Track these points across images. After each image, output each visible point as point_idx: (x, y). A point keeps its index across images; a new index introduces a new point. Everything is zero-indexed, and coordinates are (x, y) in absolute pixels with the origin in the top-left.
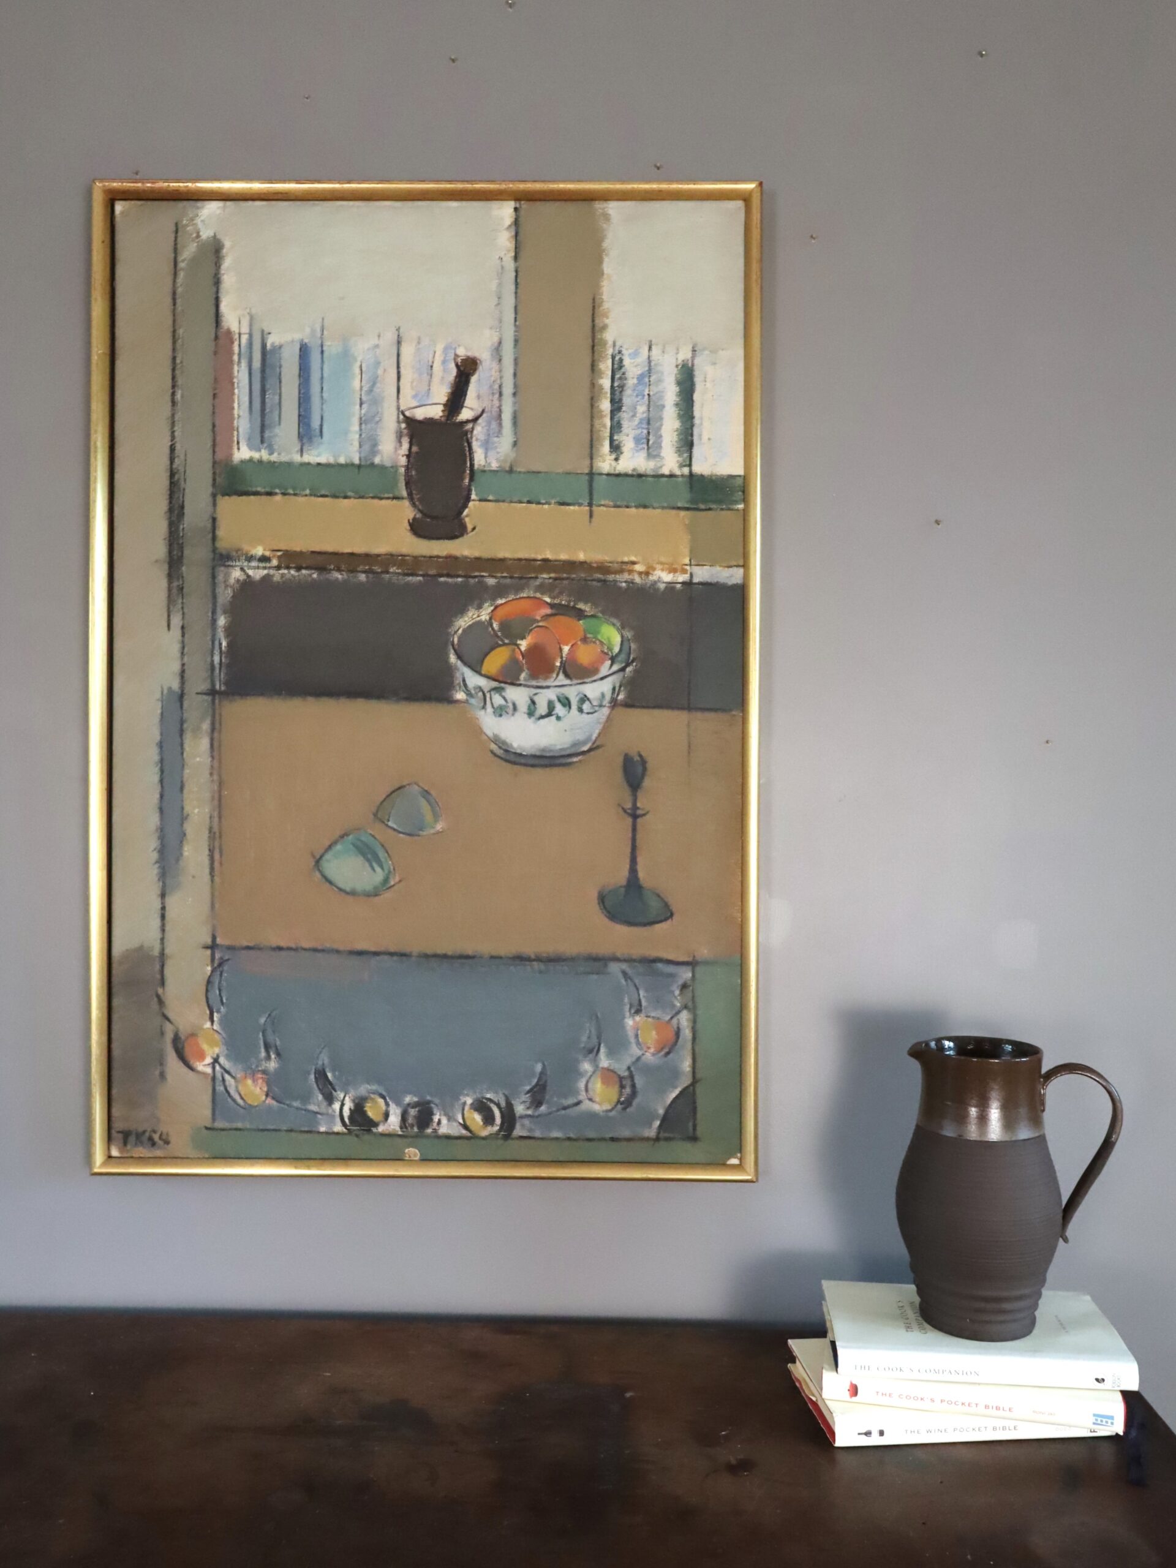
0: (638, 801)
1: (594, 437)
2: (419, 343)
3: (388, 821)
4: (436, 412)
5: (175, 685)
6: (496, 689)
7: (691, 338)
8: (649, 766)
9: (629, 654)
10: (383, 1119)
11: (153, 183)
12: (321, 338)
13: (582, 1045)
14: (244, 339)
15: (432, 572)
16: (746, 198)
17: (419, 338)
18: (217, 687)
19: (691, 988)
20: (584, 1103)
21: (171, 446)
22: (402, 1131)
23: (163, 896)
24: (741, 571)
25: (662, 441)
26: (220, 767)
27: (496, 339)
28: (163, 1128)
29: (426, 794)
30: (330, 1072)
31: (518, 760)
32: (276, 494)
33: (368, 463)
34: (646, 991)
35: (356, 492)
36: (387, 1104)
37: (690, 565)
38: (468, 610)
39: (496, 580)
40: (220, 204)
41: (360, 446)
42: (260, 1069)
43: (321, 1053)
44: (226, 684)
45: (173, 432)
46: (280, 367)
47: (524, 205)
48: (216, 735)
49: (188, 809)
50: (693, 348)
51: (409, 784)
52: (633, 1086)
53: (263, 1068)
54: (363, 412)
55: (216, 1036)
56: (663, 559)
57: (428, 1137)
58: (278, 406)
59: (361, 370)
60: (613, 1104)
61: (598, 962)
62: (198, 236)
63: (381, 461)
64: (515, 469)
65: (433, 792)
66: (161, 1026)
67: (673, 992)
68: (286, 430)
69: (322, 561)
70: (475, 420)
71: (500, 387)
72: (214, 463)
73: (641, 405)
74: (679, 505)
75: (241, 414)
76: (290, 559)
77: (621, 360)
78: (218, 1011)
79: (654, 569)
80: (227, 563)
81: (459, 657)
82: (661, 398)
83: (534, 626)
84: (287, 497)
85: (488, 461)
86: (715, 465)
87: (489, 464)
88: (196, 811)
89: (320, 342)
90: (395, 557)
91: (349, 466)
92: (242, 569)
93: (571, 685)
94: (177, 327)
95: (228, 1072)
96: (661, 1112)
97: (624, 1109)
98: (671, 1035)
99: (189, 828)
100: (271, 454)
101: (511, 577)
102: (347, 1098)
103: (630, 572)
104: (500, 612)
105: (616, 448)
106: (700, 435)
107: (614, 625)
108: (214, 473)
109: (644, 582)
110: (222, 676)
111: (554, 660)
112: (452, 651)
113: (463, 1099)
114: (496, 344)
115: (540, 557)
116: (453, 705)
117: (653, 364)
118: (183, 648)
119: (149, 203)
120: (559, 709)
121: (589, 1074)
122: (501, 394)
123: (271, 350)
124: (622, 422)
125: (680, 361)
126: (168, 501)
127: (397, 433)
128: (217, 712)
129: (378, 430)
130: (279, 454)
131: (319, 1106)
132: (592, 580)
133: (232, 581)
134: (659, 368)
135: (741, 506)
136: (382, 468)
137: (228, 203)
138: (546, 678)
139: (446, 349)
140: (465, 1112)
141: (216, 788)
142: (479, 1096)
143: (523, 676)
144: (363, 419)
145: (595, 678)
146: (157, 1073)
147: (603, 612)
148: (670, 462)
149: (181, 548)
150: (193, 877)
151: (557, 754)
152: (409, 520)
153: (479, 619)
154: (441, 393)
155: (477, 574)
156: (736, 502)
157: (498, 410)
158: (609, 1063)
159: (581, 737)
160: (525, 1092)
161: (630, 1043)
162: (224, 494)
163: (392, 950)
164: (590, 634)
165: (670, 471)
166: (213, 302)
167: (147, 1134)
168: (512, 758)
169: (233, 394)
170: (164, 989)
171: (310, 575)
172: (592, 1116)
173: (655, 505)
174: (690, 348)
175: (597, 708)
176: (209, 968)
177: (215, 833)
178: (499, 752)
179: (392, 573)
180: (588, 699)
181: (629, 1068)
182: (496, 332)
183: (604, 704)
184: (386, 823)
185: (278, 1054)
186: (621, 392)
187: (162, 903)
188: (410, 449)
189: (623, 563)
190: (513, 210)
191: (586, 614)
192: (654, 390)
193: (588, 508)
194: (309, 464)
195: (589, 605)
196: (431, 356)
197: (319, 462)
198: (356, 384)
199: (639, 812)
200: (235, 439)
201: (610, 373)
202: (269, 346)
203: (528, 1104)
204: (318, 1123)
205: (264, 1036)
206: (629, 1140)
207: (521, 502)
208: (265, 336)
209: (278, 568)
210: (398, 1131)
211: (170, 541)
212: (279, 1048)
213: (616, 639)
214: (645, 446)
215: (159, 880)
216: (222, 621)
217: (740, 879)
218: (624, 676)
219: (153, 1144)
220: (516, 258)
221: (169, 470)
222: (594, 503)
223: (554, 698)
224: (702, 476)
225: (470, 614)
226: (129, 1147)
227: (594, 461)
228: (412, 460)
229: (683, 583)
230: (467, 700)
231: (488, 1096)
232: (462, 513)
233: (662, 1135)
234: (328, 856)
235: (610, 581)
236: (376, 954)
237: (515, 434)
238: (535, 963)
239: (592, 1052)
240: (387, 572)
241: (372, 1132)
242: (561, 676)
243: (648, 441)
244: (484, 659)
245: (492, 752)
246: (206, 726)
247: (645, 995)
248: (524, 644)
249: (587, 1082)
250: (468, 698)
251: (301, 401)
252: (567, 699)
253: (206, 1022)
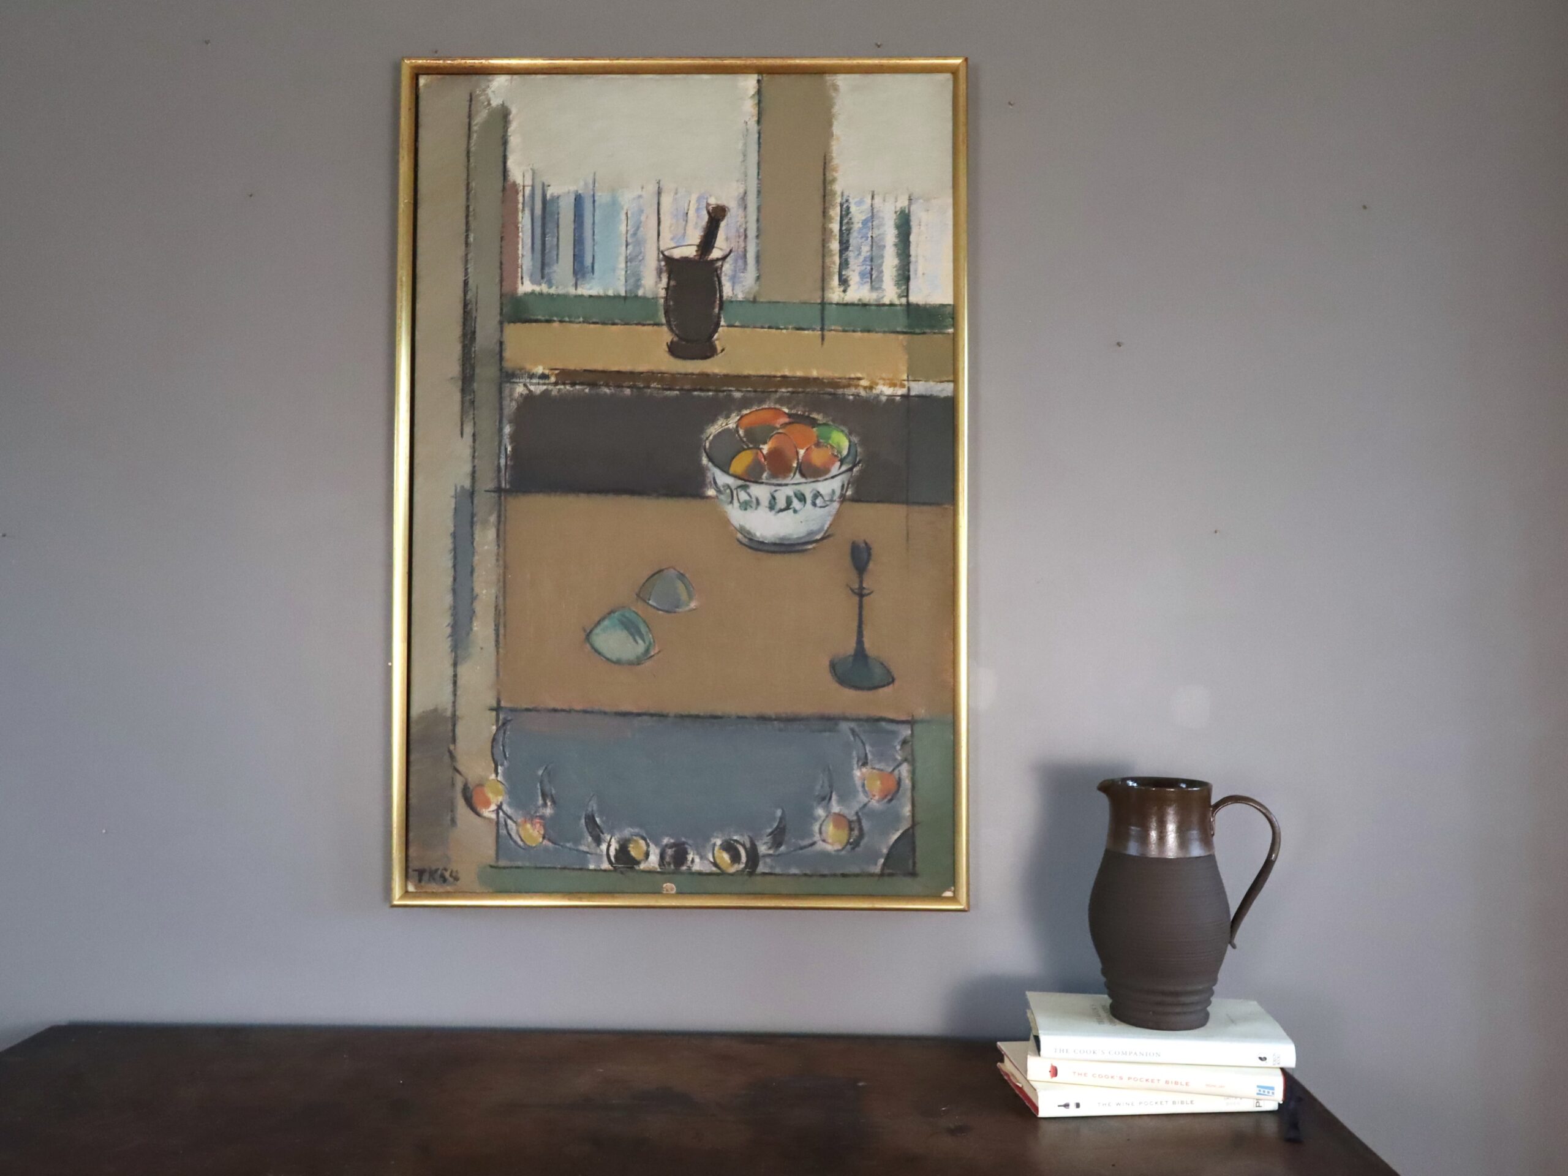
0: (864, 582)
1: (826, 273)
2: (676, 193)
3: (649, 600)
4: (691, 252)
5: (467, 484)
6: (741, 487)
7: (908, 189)
8: (873, 552)
9: (856, 456)
10: (644, 858)
11: (452, 60)
12: (593, 190)
13: (817, 794)
14: (528, 190)
15: (687, 387)
16: (954, 71)
17: (677, 190)
18: (503, 485)
19: (910, 743)
20: (818, 843)
21: (465, 280)
22: (661, 868)
23: (455, 665)
24: (951, 385)
25: (883, 276)
26: (505, 554)
27: (742, 191)
28: (454, 866)
29: (681, 576)
30: (598, 817)
31: (761, 547)
32: (554, 321)
33: (633, 295)
34: (872, 746)
35: (621, 320)
36: (648, 845)
37: (908, 380)
38: (718, 419)
39: (742, 394)
40: (508, 77)
41: (626, 282)
42: (538, 814)
43: (590, 801)
44: (511, 483)
45: (466, 269)
46: (558, 214)
47: (766, 77)
48: (502, 526)
49: (477, 590)
50: (910, 197)
51: (666, 569)
52: (861, 830)
53: (541, 814)
54: (628, 252)
55: (500, 787)
56: (884, 375)
57: (682, 873)
58: (556, 248)
59: (627, 216)
60: (843, 844)
61: (829, 722)
62: (489, 104)
63: (644, 293)
64: (758, 299)
65: (687, 575)
66: (453, 778)
67: (895, 747)
68: (563, 267)
69: (593, 378)
70: (724, 258)
71: (745, 230)
72: (502, 296)
73: (865, 245)
74: (899, 329)
75: (525, 253)
76: (566, 376)
77: (848, 208)
78: (502, 765)
79: (877, 384)
80: (512, 380)
81: (710, 459)
82: (883, 239)
83: (775, 432)
84: (564, 324)
85: (735, 293)
86: (929, 295)
87: (736, 295)
88: (484, 592)
89: (592, 193)
90: (656, 375)
91: (617, 297)
92: (525, 385)
93: (806, 483)
94: (470, 181)
95: (510, 818)
96: (885, 851)
97: (853, 849)
98: (892, 785)
99: (478, 607)
100: (550, 286)
101: (755, 391)
102: (613, 840)
103: (857, 386)
104: (745, 421)
105: (844, 282)
106: (916, 271)
107: (842, 431)
108: (502, 304)
109: (868, 395)
110: (507, 477)
111: (791, 462)
112: (704, 454)
113: (713, 841)
114: (742, 195)
115: (779, 374)
116: (705, 500)
117: (875, 210)
118: (474, 452)
119: (448, 77)
120: (796, 503)
121: (823, 818)
122: (746, 237)
123: (550, 200)
124: (849, 260)
125: (898, 209)
126: (462, 328)
127: (657, 270)
128: (503, 508)
129: (642, 267)
130: (557, 288)
131: (588, 847)
132: (823, 394)
133: (516, 395)
134: (881, 214)
135: (951, 331)
136: (644, 299)
137: (515, 77)
138: (785, 477)
139: (699, 200)
140: (715, 852)
141: (501, 571)
142: (727, 838)
143: (765, 475)
144: (629, 258)
145: (827, 476)
146: (449, 818)
147: (833, 421)
148: (890, 293)
149: (473, 368)
150: (482, 648)
151: (796, 542)
152: (667, 343)
153: (727, 427)
154: (695, 236)
155: (725, 388)
156: (947, 327)
157: (743, 250)
158: (840, 809)
159: (814, 527)
160: (767, 834)
161: (858, 791)
162: (510, 322)
163: (652, 711)
164: (821, 439)
165: (890, 301)
166: (501, 159)
167: (439, 872)
168: (754, 545)
169: (518, 237)
170: (455, 746)
171: (583, 390)
172: (825, 855)
173: (877, 329)
174: (907, 197)
175: (828, 503)
176: (494, 728)
177: (499, 612)
178: (745, 541)
179: (653, 388)
180: (821, 495)
181: (857, 813)
182: (742, 184)
183: (835, 498)
184: (647, 601)
185: (554, 802)
186: (848, 235)
187: (454, 672)
188: (668, 283)
189: (850, 379)
190: (755, 82)
191: (819, 422)
192: (876, 232)
193: (820, 332)
194: (582, 296)
195: (821, 414)
196: (686, 205)
197: (591, 294)
198: (623, 228)
199: (865, 592)
200: (520, 274)
201: (838, 218)
202: (548, 197)
203: (769, 845)
204: (587, 862)
205: (541, 785)
206: (857, 875)
207: (762, 327)
208: (546, 188)
209: (556, 384)
210: (657, 869)
211: (463, 361)
212: (554, 796)
213: (845, 444)
214: (869, 280)
215: (452, 651)
216: (507, 430)
217: (952, 649)
218: (851, 476)
219: (445, 880)
220: (759, 122)
221: (463, 302)
222: (826, 328)
223: (791, 494)
224: (917, 305)
225: (720, 423)
226: (423, 883)
227: (826, 292)
228: (669, 292)
229: (902, 396)
230: (717, 496)
231: (735, 838)
232: (713, 337)
233: (887, 871)
234: (597, 630)
235: (839, 394)
236: (639, 715)
237: (758, 270)
238: (776, 722)
239: (825, 799)
240: (649, 387)
241: (635, 869)
242: (798, 475)
243: (871, 275)
244: (731, 461)
245: (738, 540)
246: (493, 519)
247: (871, 749)
248: (765, 449)
249: (821, 825)
250: (718, 495)
251: (576, 243)
252: (803, 495)
253: (492, 774)
